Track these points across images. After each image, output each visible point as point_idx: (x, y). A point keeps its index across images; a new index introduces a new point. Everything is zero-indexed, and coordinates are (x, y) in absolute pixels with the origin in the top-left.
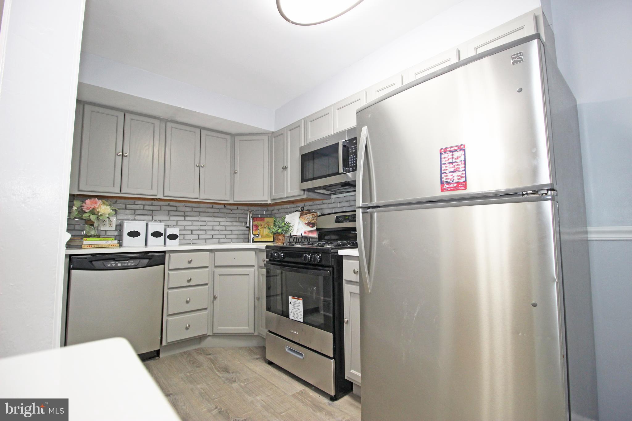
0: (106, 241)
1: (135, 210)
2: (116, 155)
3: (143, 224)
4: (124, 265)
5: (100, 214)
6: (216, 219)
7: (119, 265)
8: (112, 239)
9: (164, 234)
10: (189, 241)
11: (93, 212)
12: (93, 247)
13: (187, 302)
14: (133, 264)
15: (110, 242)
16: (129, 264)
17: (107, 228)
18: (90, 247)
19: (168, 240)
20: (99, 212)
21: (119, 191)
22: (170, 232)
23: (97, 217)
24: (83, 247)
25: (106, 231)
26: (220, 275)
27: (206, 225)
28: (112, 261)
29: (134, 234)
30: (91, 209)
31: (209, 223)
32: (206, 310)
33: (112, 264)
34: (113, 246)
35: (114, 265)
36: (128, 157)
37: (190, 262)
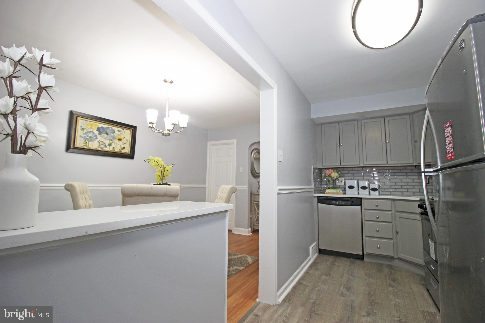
0: (336, 191)
1: (353, 173)
2: (337, 146)
3: (356, 182)
4: (339, 203)
5: (332, 177)
6: (409, 177)
7: (337, 203)
8: (339, 190)
9: (368, 187)
10: (389, 193)
11: (329, 176)
12: (330, 193)
13: (378, 231)
14: (344, 203)
15: (338, 191)
16: (342, 203)
17: (340, 184)
18: (329, 193)
19: (371, 191)
20: (332, 176)
21: (340, 165)
22: (372, 186)
23: (331, 179)
24: (326, 193)
25: (340, 185)
26: (400, 218)
27: (401, 182)
28: (334, 201)
29: (351, 187)
30: (328, 175)
31: (404, 180)
32: (392, 240)
33: (334, 202)
34: (340, 194)
35: (335, 203)
36: (342, 146)
37: (377, 206)
